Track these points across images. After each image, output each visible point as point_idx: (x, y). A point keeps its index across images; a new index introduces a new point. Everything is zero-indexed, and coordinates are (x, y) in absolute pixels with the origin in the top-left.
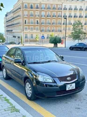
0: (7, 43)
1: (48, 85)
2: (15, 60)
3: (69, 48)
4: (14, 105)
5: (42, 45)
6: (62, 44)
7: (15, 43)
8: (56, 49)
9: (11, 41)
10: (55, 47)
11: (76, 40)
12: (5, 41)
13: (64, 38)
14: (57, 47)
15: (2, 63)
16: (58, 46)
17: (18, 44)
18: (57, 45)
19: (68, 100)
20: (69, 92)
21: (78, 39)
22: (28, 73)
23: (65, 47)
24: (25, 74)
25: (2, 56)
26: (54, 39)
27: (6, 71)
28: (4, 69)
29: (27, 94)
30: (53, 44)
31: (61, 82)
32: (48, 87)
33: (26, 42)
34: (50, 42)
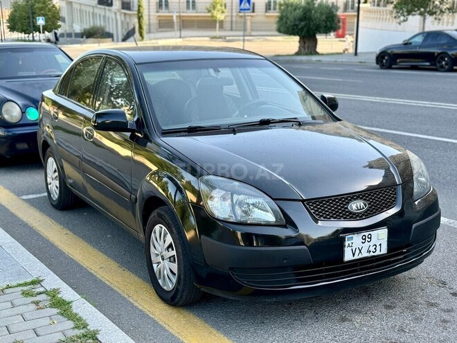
0: (69, 35)
1: (257, 236)
2: (98, 116)
3: (375, 58)
4: (91, 327)
5: (239, 45)
6: (343, 36)
7: (109, 36)
8: (309, 62)
9: (87, 25)
10: (307, 54)
11: (410, 17)
12: (59, 23)
13: (353, 5)
14: (317, 53)
15: (40, 133)
16: (319, 49)
17: (124, 40)
18: (315, 41)
19: (352, 305)
20: (356, 271)
21: (421, 14)
22: (160, 179)
23: (356, 54)
24: (148, 182)
25: (40, 99)
26: (299, 13)
27: (60, 170)
28: (51, 160)
29: (158, 276)
30: (297, 38)
31: (316, 221)
32: (257, 247)
33: (160, 27)
34: (282, 29)
